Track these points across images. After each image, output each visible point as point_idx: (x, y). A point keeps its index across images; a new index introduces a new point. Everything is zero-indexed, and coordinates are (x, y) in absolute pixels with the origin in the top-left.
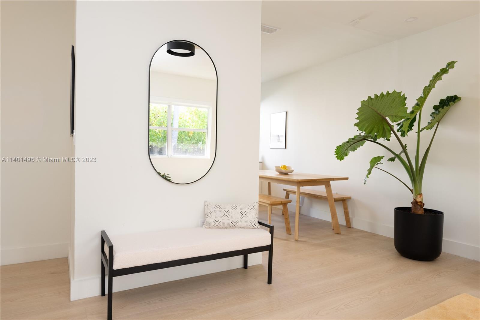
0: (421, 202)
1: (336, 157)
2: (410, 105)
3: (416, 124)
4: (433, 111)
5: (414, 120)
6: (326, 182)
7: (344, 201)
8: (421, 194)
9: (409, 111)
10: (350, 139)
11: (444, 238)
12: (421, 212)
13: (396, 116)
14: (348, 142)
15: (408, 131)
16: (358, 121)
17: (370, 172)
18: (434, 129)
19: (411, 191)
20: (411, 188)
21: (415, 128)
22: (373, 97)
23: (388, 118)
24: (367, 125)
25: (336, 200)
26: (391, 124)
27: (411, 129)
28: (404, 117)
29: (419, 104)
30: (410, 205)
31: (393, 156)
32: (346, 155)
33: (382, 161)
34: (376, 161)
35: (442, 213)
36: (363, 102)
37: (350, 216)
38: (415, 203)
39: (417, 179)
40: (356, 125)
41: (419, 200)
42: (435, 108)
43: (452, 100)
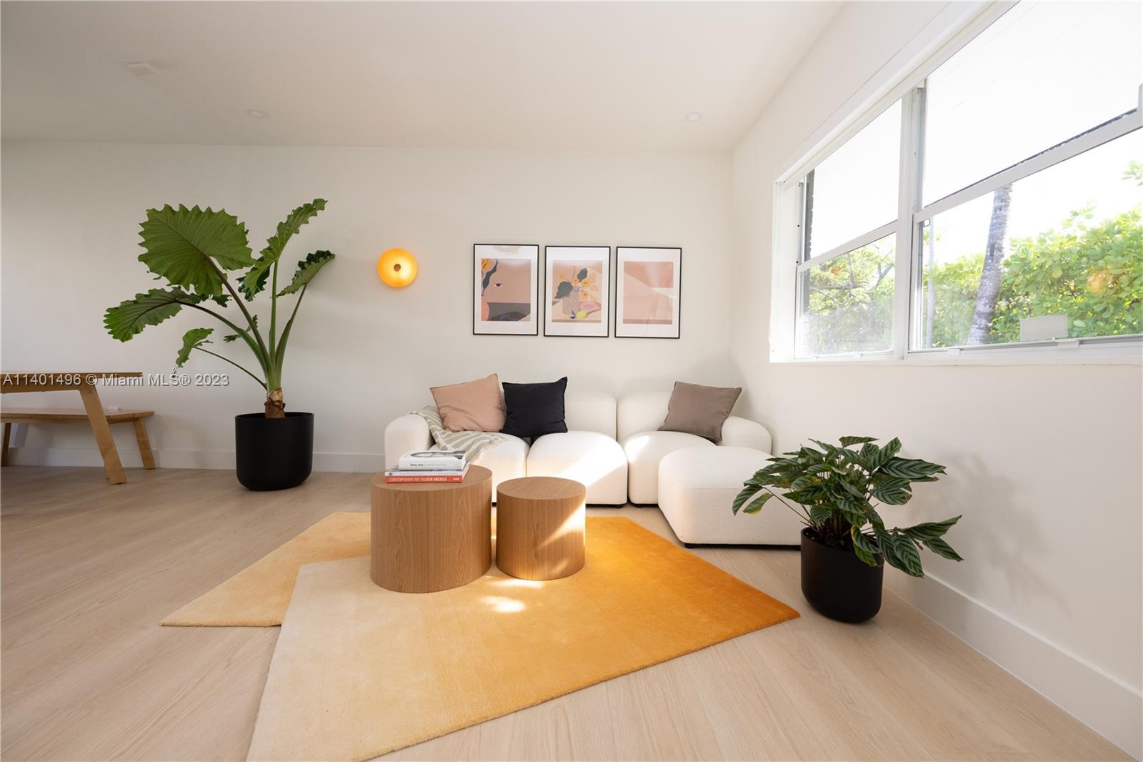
0: (280, 402)
1: (109, 333)
2: (257, 245)
3: (269, 280)
4: (299, 269)
5: (266, 274)
7: (135, 422)
8: (279, 390)
9: (256, 255)
10: (138, 296)
11: (315, 452)
12: (279, 417)
13: (232, 260)
14: (135, 302)
15: (257, 291)
16: (145, 251)
17: (183, 357)
18: (298, 293)
19: (264, 386)
20: (264, 382)
21: (268, 286)
22: (176, 209)
23: (214, 260)
24: (170, 264)
25: (115, 421)
26: (223, 271)
27: (262, 289)
28: (247, 265)
29: (275, 247)
30: (262, 410)
31: (234, 333)
32: (137, 332)
33: (209, 337)
34: (195, 338)
35: (311, 414)
36: (152, 213)
37: (153, 448)
38: (270, 404)
39: (272, 365)
40: (142, 258)
41: (276, 398)
42: (301, 264)
43: (323, 258)
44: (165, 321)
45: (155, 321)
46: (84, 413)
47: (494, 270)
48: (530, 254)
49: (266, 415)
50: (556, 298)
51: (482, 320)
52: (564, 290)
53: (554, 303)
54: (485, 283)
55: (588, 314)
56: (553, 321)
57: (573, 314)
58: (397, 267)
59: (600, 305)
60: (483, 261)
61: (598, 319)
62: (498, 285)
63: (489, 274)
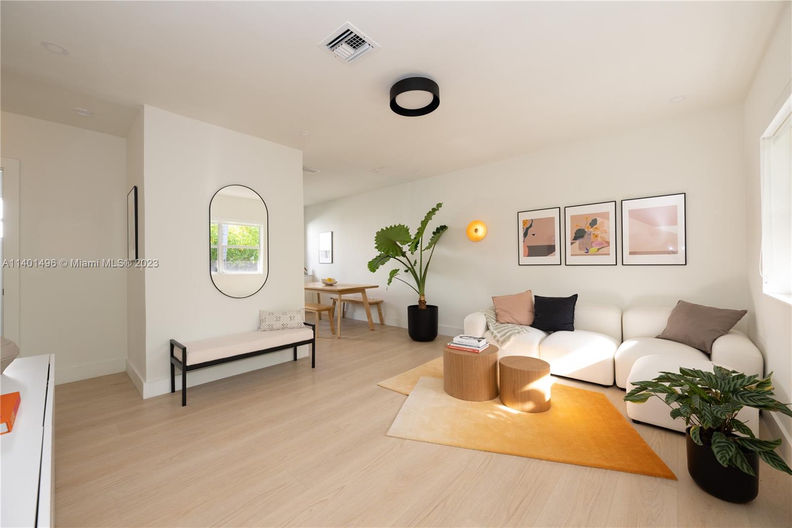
0: (424, 301)
1: (369, 270)
2: (413, 233)
3: (419, 245)
4: (433, 235)
5: (418, 243)
6: (362, 290)
7: (377, 304)
8: (423, 295)
9: (413, 237)
10: (377, 257)
11: (439, 325)
12: (424, 307)
13: (404, 241)
14: (376, 259)
15: (415, 251)
16: (376, 245)
17: (390, 281)
18: (432, 249)
19: (418, 293)
20: (418, 291)
21: (419, 248)
22: (385, 229)
23: (398, 243)
24: (384, 247)
25: (371, 304)
26: (401, 246)
27: (417, 250)
28: (410, 242)
29: (420, 232)
30: (417, 304)
31: (407, 269)
32: (377, 268)
33: (398, 272)
34: (394, 273)
35: (437, 307)
36: (378, 233)
37: (383, 316)
38: (420, 301)
39: (421, 284)
40: (376, 248)
41: (422, 299)
42: (434, 233)
43: (443, 228)
44: (386, 263)
45: (383, 264)
46: (362, 300)
47: (531, 226)
48: (554, 213)
49: (419, 306)
50: (573, 240)
51: (524, 256)
52: (579, 235)
53: (572, 244)
54: (525, 235)
55: (599, 249)
56: (572, 255)
57: (587, 249)
58: (476, 230)
59: (608, 243)
60: (524, 221)
61: (608, 253)
62: (534, 235)
63: (527, 229)
